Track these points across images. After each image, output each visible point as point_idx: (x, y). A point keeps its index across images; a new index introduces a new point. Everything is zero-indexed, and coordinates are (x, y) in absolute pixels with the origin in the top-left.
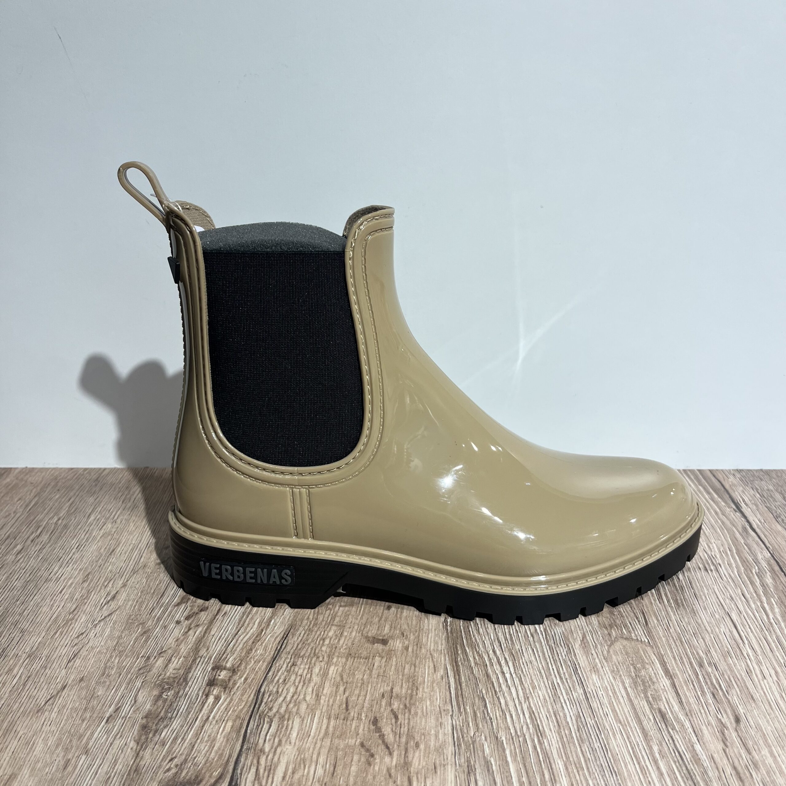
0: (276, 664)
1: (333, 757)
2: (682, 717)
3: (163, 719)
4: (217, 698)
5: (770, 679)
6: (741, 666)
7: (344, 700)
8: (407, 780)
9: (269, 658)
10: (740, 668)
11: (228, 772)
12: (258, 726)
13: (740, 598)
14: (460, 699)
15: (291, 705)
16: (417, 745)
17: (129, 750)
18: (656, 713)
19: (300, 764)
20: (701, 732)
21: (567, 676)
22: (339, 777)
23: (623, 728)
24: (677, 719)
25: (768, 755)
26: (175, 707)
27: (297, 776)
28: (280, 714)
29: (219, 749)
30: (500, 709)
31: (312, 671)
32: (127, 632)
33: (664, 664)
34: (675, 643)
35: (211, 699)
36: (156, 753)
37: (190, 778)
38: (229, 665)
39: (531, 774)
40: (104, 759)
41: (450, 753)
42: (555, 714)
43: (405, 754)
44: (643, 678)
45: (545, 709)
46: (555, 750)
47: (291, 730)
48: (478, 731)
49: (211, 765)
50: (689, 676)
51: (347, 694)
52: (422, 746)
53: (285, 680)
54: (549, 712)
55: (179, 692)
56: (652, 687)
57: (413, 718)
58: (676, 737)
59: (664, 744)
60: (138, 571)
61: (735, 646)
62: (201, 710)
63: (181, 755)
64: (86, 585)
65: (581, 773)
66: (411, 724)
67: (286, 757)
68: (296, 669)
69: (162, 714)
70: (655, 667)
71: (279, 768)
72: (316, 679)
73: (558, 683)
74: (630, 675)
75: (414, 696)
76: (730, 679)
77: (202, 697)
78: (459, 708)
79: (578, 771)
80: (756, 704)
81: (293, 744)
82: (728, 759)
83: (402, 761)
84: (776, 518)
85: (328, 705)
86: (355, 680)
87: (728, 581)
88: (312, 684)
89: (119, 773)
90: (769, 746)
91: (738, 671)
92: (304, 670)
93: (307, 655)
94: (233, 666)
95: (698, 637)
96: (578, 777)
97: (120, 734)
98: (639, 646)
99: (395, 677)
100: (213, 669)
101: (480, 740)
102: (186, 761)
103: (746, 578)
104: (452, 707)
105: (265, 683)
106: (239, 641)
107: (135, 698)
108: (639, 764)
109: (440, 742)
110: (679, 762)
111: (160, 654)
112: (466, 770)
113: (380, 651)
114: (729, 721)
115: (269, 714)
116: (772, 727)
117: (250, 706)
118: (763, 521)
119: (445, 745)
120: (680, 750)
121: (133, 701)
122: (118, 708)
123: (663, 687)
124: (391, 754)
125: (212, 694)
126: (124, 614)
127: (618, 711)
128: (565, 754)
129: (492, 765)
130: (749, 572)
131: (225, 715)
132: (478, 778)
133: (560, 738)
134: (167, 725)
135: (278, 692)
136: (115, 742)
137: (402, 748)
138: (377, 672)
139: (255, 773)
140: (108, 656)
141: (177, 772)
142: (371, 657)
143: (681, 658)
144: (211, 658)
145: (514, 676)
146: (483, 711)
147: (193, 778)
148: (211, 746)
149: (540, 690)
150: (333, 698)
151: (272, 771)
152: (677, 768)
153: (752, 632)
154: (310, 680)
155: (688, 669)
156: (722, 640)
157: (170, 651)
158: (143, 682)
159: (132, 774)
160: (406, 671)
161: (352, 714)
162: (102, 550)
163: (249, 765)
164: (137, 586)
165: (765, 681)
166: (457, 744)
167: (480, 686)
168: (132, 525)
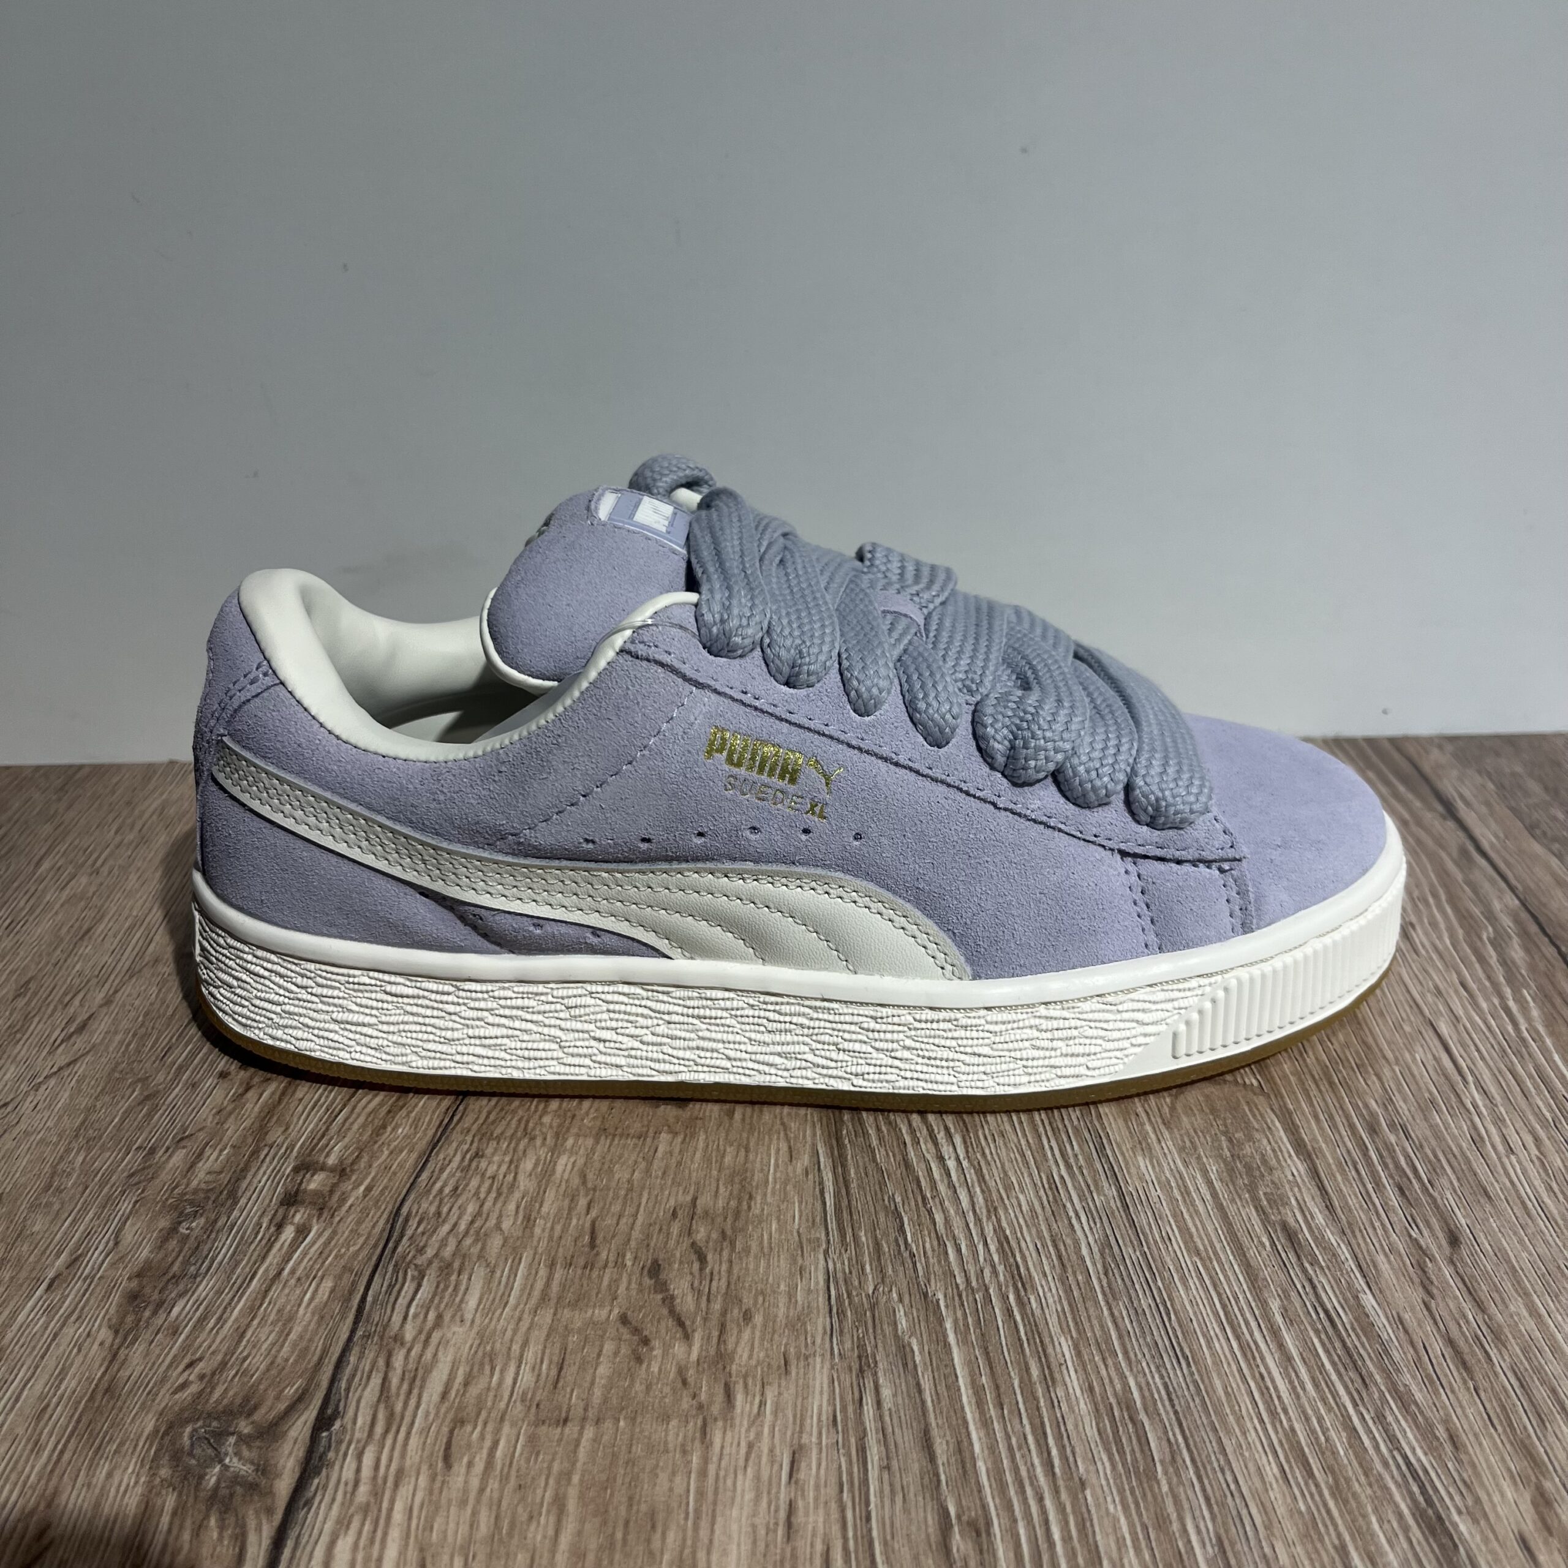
0: (437, 1154)
1: (558, 1345)
2: (1332, 1238)
3: (176, 1279)
4: (302, 1231)
5: (1523, 1154)
6: (1460, 1128)
7: (588, 1225)
8: (722, 1391)
9: (422, 1145)
10: (1457, 1131)
11: (318, 1385)
12: (391, 1286)
13: (1456, 992)
14: (846, 1215)
15: (468, 1241)
16: (747, 1317)
17: (96, 1346)
18: (1276, 1231)
19: (482, 1364)
20: (1375, 1266)
21: (1082, 1162)
22: (568, 1390)
23: (1204, 1266)
24: (1320, 1241)
25: (1525, 1313)
26: (205, 1253)
27: (474, 1391)
28: (442, 1260)
29: (301, 1337)
30: (933, 1235)
31: (517, 1167)
32: (107, 1098)
33: (1292, 1130)
34: (1318, 1086)
35: (289, 1233)
36: (157, 1352)
37: (232, 1403)
38: (332, 1160)
39: (999, 1370)
40: (37, 1367)
41: (820, 1329)
42: (1054, 1241)
43: (720, 1337)
44: (1248, 1159)
45: (1034, 1231)
46: (1055, 1316)
47: (465, 1294)
48: (883, 1282)
49: (280, 1373)
50: (1348, 1152)
51: (594, 1213)
52: (758, 1319)
53: (456, 1189)
54: (1041, 1237)
55: (216, 1221)
56: (1268, 1178)
57: (741, 1259)
58: (1321, 1280)
59: (1293, 1294)
60: (140, 971)
61: (1446, 1088)
62: (264, 1258)
63: (213, 1353)
64: (21, 1002)
65: (1110, 1362)
66: (735, 1271)
67: (451, 1351)
68: (483, 1164)
69: (176, 1268)
70: (1273, 1136)
71: (434, 1373)
72: (524, 1183)
73: (1062, 1177)
74: (1221, 1156)
75: (743, 1214)
76: (1436, 1156)
77: (268, 1228)
78: (843, 1236)
79: (1104, 1360)
80: (1494, 1206)
81: (468, 1323)
82: (1436, 1323)
83: (712, 1352)
84: (1532, 828)
85: (551, 1238)
86: (613, 1184)
87: (1431, 958)
88: (517, 1195)
89: (70, 1398)
90: (1527, 1294)
91: (1454, 1138)
92: (499, 1166)
93: (509, 1133)
94: (341, 1162)
95: (1367, 1072)
96: (1104, 1372)
97: (77, 1314)
98: (1239, 1095)
99: (702, 1174)
100: (296, 1170)
101: (889, 1300)
102: (223, 1365)
103: (1468, 951)
104: (827, 1234)
105: (412, 1196)
106: (357, 1110)
107: (117, 1237)
108: (1238, 1338)
109: (799, 1308)
110: (1326, 1333)
111: (179, 1142)
112: (855, 1366)
113: (671, 1120)
114: (1434, 1242)
115: (418, 1261)
116: (1530, 1254)
117: (375, 1246)
118: (1502, 835)
119: (808, 1314)
120: (1329, 1306)
121: (111, 1244)
122: (76, 1259)
123: (1290, 1178)
124: (687, 1337)
125: (292, 1223)
126: (104, 1060)
127: (1193, 1230)
128: (1076, 1324)
129: (912, 1351)
130: (1475, 939)
131: (317, 1267)
132: (881, 1381)
133: (1065, 1292)
134: (186, 1292)
135: (438, 1214)
136: (65, 1330)
137: (714, 1322)
138: (663, 1165)
139: (378, 1388)
140: (62, 1148)
141: (203, 1390)
142: (651, 1134)
143: (1331, 1117)
144: (294, 1146)
145: (965, 1164)
146: (896, 1240)
147: (238, 1401)
148: (282, 1331)
149: (1023, 1191)
150: (562, 1221)
151: (418, 1383)
152: (1323, 1345)
153: (1483, 1058)
154: (512, 1186)
155: (1346, 1139)
156: (1418, 1077)
157: (201, 1135)
158: (136, 1202)
159: (99, 1397)
160: (728, 1159)
161: (604, 1255)
162: (65, 930)
163: (367, 1369)
164: (137, 1003)
165: (1512, 1157)
166: (836, 1311)
167: (890, 1187)
168: (133, 878)
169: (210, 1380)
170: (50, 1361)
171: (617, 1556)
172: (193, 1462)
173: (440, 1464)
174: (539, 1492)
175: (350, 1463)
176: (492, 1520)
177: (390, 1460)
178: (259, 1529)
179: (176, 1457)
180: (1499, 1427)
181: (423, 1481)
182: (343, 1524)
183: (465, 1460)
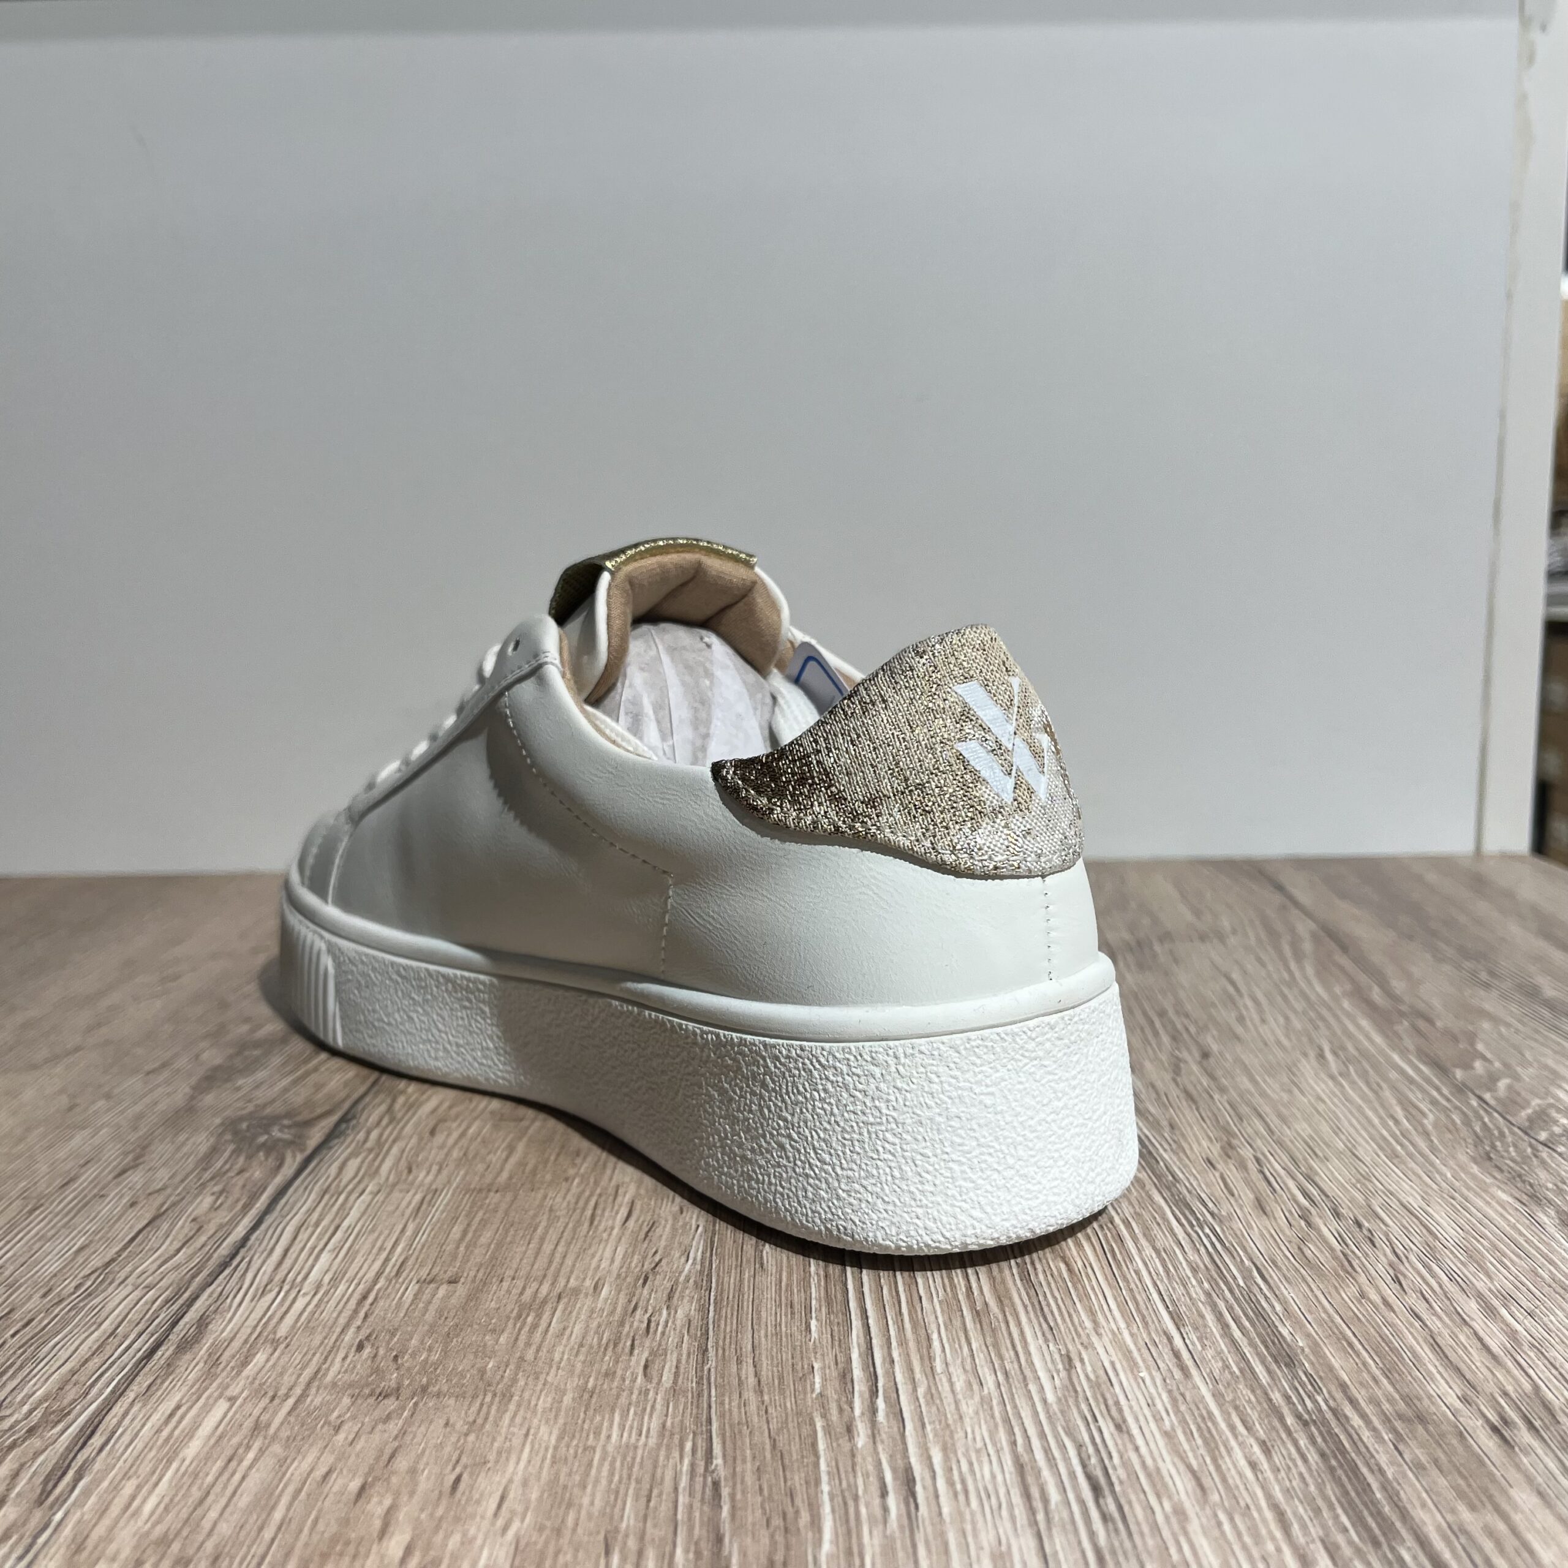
3: (241, 1070)
5: (1274, 1025)
6: (1230, 1015)
10: (1226, 1015)
11: (341, 1108)
13: (1252, 962)
17: (179, 1095)
25: (1247, 1082)
26: (261, 1063)
32: (190, 1007)
36: (224, 1097)
37: (278, 1114)
40: (136, 1103)
49: (313, 1104)
61: (1226, 999)
63: (265, 1098)
69: (241, 1067)
76: (1206, 1025)
80: (1241, 1042)
84: (1342, 896)
87: (1237, 949)
89: (160, 1113)
90: (1251, 1075)
91: (1223, 1018)
97: (166, 1084)
102: (273, 1101)
103: (1269, 947)
107: (196, 1057)
114: (1191, 1056)
116: (1261, 1061)
118: (1318, 899)
121: (192, 1059)
126: (189, 992)
130: (1276, 941)
134: (248, 1075)
136: (157, 1090)
139: (385, 1109)
140: (156, 1026)
141: (257, 1110)
147: (283, 1114)
148: (316, 1090)
158: (211, 1044)
159: (181, 1113)
169: (265, 1106)
170: (147, 1100)
171: (550, 1165)
172: (248, 1134)
173: (427, 1134)
174: (496, 1145)
175: (361, 1136)
176: (461, 1154)
177: (391, 1133)
178: (294, 1157)
179: (236, 1133)
180: (1208, 1122)
181: (414, 1141)
182: (354, 1154)
183: (445, 1133)
